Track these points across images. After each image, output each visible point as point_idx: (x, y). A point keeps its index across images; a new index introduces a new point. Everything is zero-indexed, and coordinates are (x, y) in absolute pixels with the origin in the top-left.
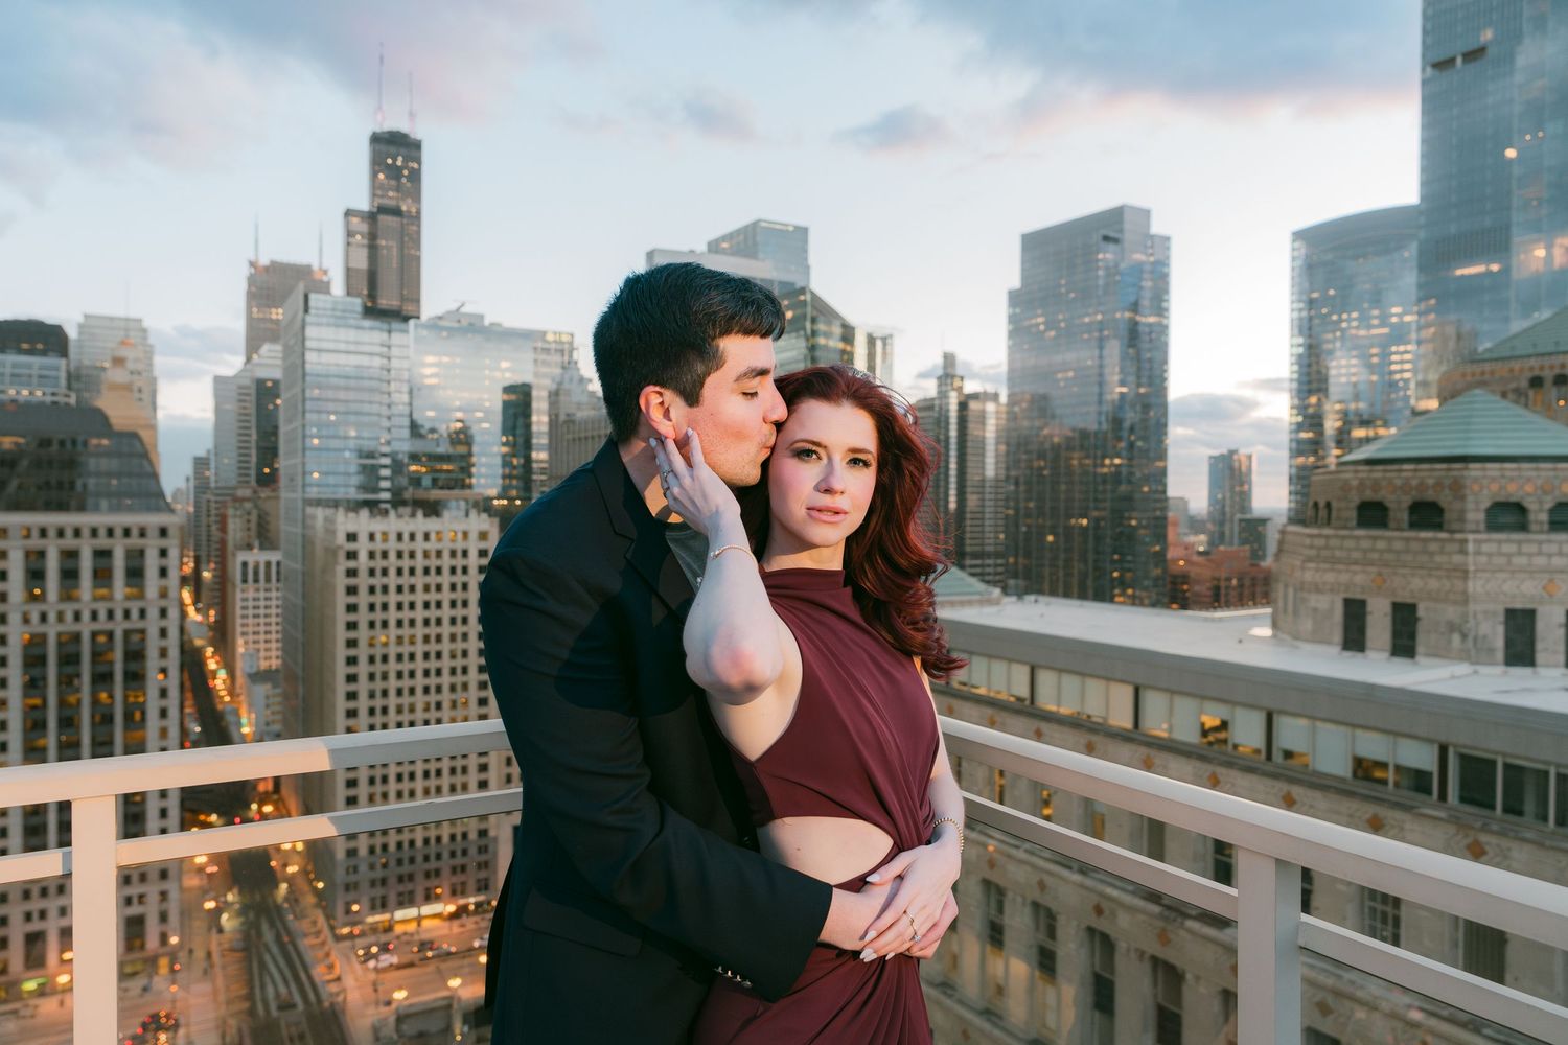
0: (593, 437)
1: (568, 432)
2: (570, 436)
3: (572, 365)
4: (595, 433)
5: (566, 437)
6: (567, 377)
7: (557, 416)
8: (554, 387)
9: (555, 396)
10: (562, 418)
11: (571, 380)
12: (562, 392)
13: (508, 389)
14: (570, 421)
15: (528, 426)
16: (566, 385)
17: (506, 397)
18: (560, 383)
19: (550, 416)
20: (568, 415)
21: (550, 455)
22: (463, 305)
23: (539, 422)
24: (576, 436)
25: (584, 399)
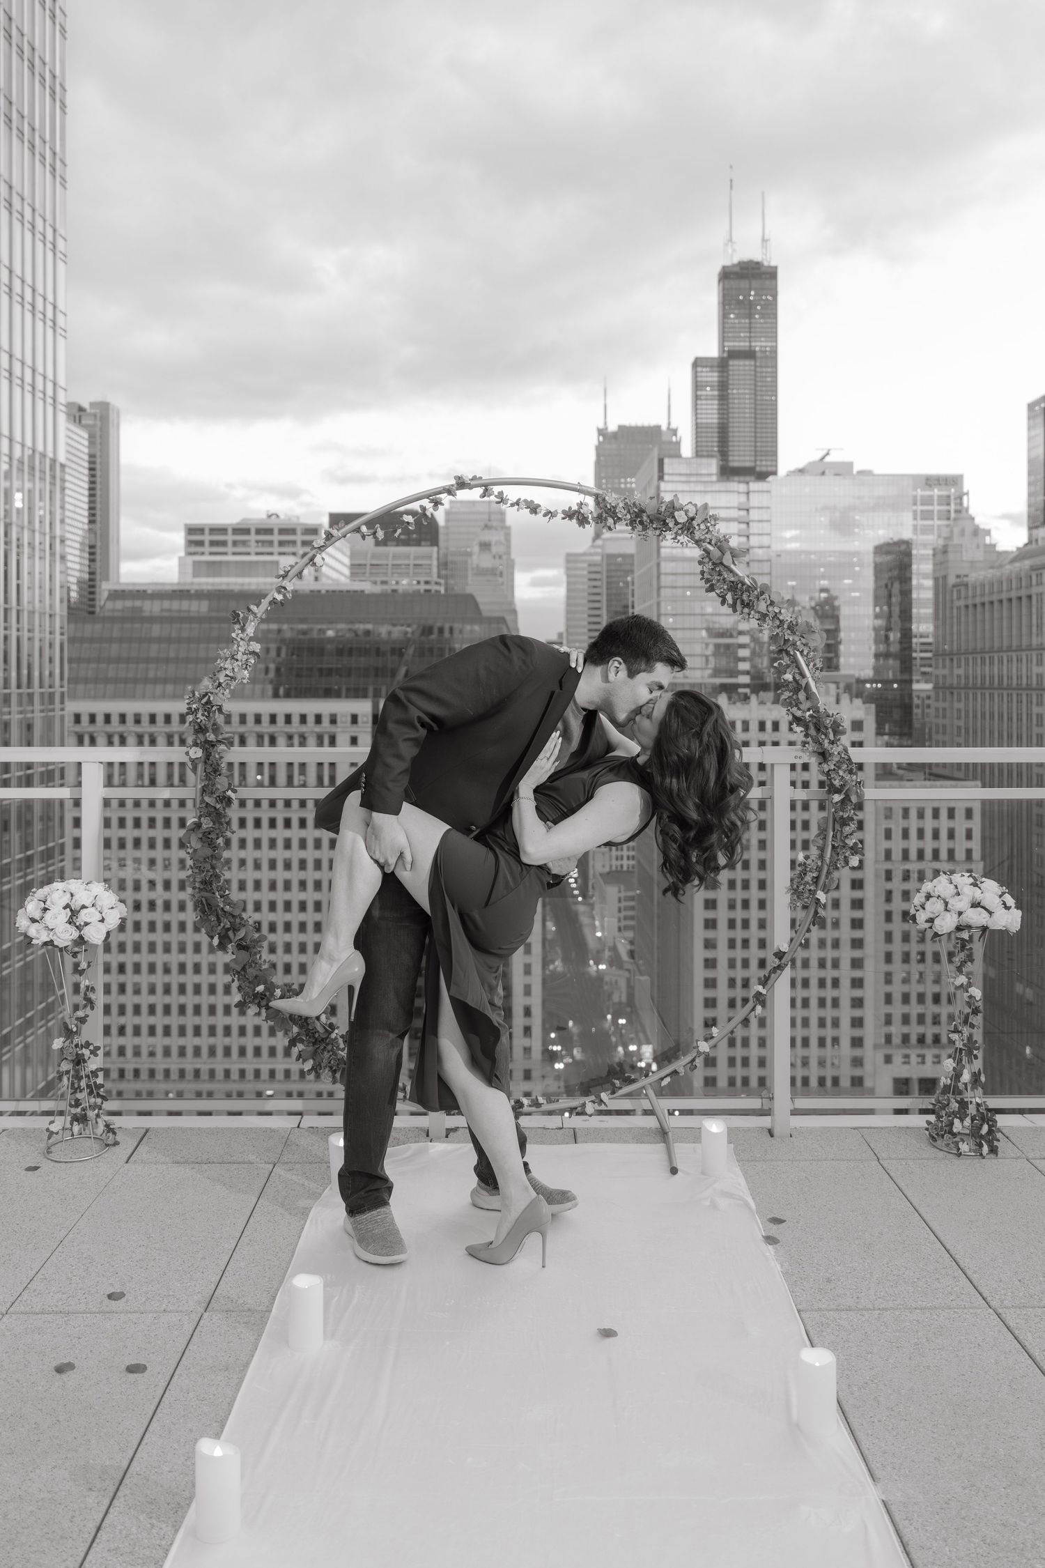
0: (992, 603)
1: (959, 598)
2: (962, 603)
3: (964, 514)
4: (995, 598)
5: (957, 603)
6: (956, 530)
7: (945, 577)
8: (941, 542)
9: (941, 554)
10: (952, 580)
11: (962, 532)
12: (950, 549)
13: (879, 550)
14: (962, 585)
15: (906, 593)
16: (956, 541)
17: (879, 559)
18: (950, 538)
19: (936, 579)
20: (958, 577)
21: (936, 627)
22: (828, 454)
23: (920, 587)
24: (970, 602)
25: (979, 555)
